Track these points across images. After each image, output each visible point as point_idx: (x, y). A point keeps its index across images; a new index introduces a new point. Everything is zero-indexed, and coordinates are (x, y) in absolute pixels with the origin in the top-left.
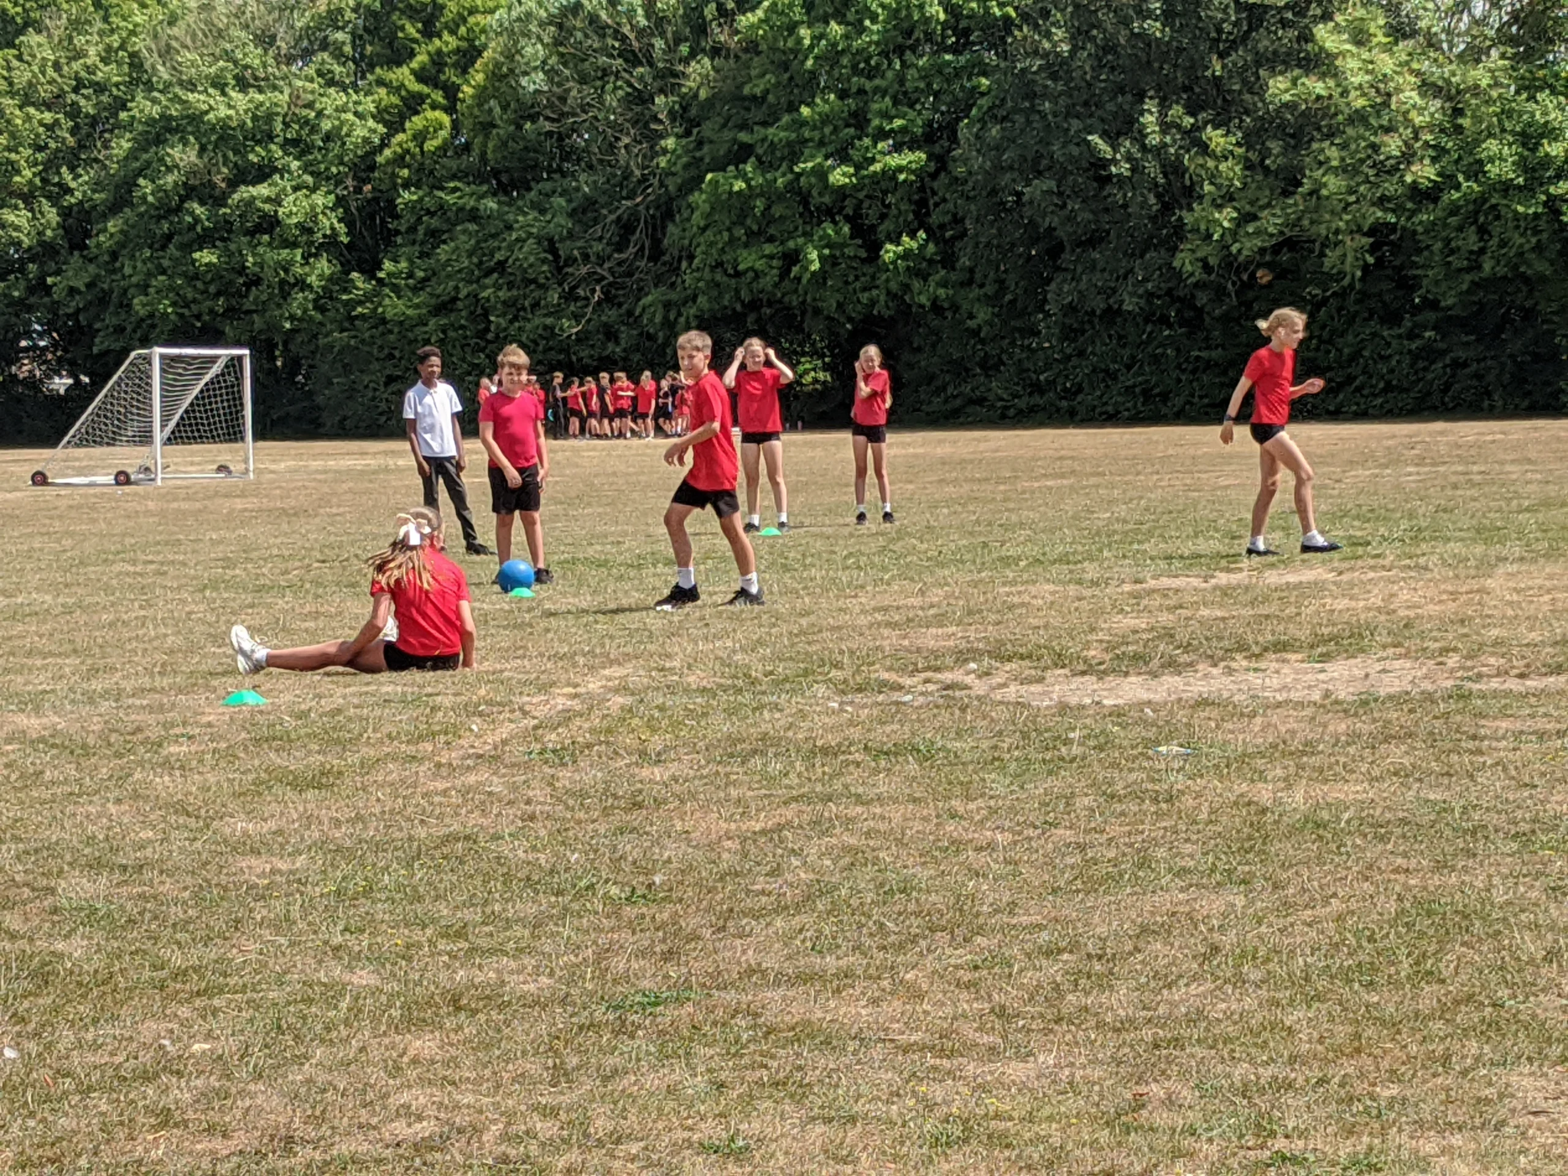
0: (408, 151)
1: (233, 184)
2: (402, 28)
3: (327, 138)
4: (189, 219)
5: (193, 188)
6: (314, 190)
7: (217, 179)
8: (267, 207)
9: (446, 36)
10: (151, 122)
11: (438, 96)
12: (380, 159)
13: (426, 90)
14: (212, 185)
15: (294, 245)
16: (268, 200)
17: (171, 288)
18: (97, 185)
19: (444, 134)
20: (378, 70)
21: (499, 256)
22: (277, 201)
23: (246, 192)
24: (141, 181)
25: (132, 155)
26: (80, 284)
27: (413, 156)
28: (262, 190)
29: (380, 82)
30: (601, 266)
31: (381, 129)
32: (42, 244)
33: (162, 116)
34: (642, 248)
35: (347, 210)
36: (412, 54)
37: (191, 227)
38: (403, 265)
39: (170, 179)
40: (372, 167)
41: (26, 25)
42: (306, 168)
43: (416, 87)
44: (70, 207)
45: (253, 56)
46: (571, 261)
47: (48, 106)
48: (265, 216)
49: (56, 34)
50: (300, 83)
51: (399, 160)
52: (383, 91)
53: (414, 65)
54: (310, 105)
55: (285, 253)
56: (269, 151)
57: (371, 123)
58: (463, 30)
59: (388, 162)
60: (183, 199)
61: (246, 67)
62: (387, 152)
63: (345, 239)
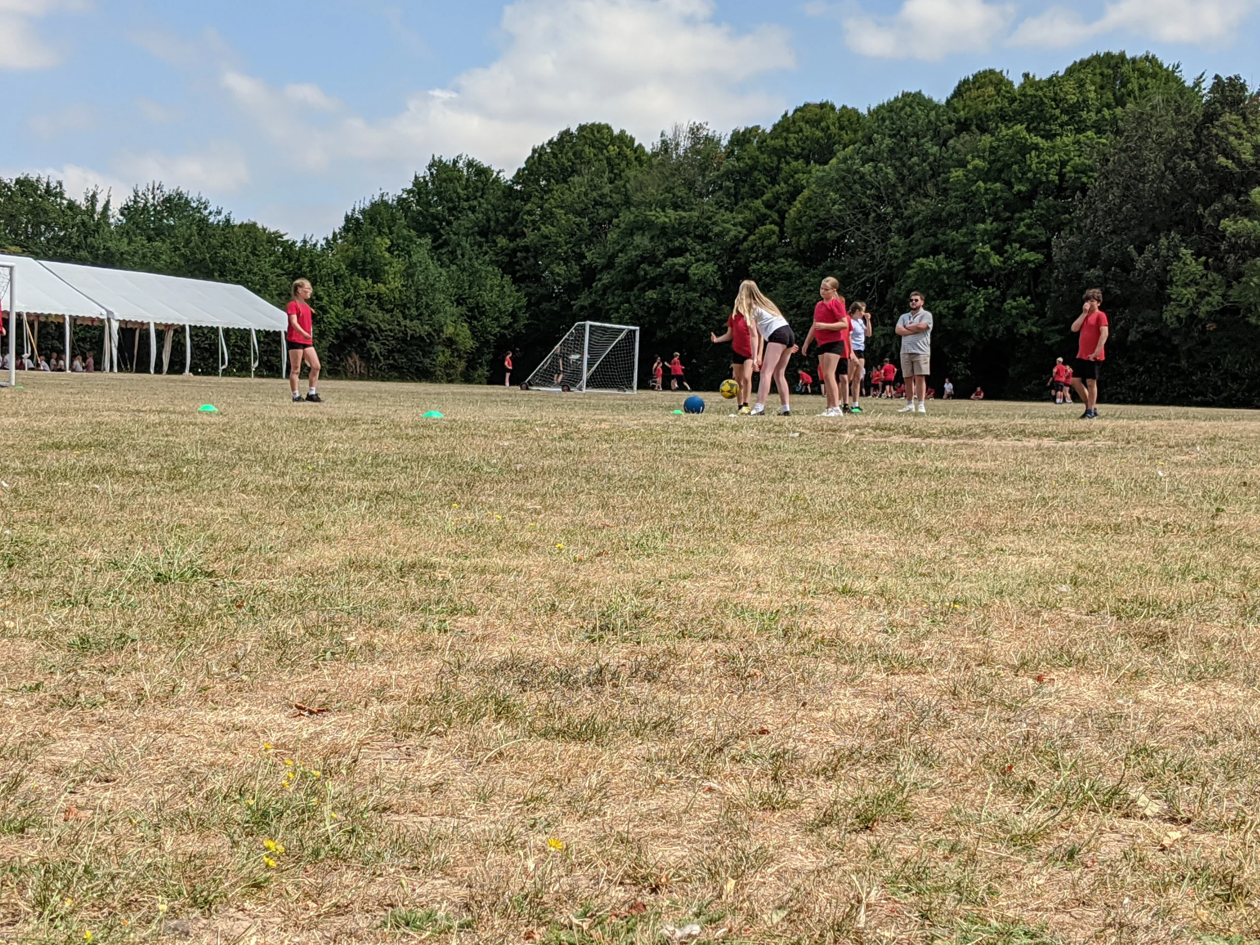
0: (755, 245)
1: (666, 257)
2: (759, 180)
3: (716, 236)
4: (643, 273)
5: (646, 258)
6: (707, 261)
7: (658, 253)
8: (682, 270)
9: (782, 184)
10: (629, 224)
11: (775, 216)
12: (741, 248)
13: (769, 212)
14: (655, 256)
15: (695, 290)
16: (683, 266)
18: (599, 255)
19: (774, 237)
20: (745, 201)
22: (687, 266)
23: (671, 261)
24: (621, 255)
25: (617, 241)
27: (758, 248)
28: (680, 260)
29: (746, 207)
31: (745, 232)
32: (570, 283)
33: (634, 221)
35: (723, 273)
36: (763, 194)
37: (644, 278)
39: (635, 253)
40: (738, 251)
41: (573, 171)
42: (703, 250)
43: (763, 210)
44: (585, 266)
45: (681, 192)
47: (579, 214)
48: (681, 274)
49: (587, 177)
50: (705, 207)
51: (751, 249)
52: (747, 212)
53: (765, 198)
54: (709, 218)
55: (690, 294)
56: (686, 240)
57: (739, 228)
58: (791, 181)
59: (745, 249)
61: (678, 197)
62: (745, 244)
63: (720, 288)
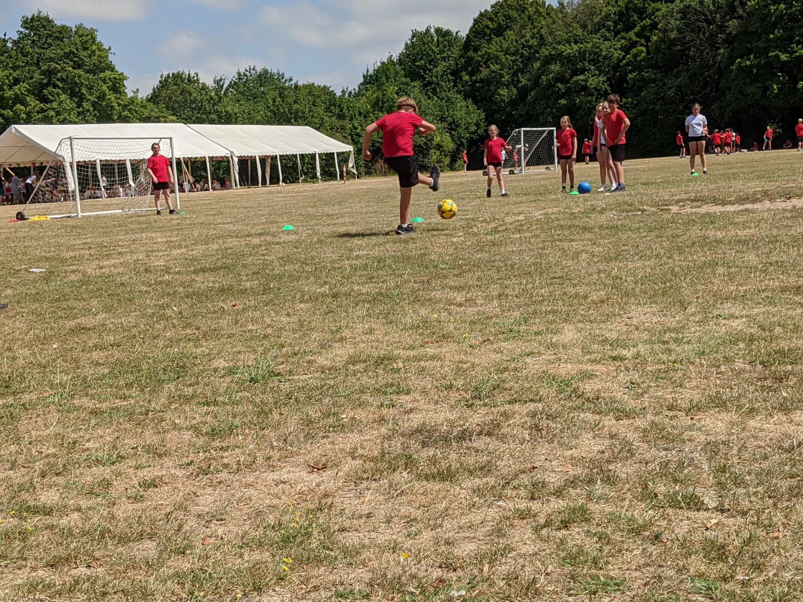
0: (630, 61)
3: (605, 58)
4: (557, 89)
5: (559, 78)
6: (599, 76)
7: (566, 75)
8: (583, 83)
9: (647, 20)
10: (546, 57)
11: (643, 41)
12: (621, 64)
13: (639, 40)
14: (565, 77)
15: (592, 95)
16: (583, 80)
17: (552, 113)
18: (529, 80)
19: (643, 54)
20: (622, 33)
21: (662, 95)
22: (586, 80)
23: (575, 78)
24: (543, 77)
25: (539, 69)
26: (523, 113)
27: (632, 63)
29: (623, 38)
30: (698, 95)
31: (623, 54)
32: (511, 100)
33: (550, 54)
34: (712, 89)
35: (611, 82)
36: (635, 27)
37: (558, 92)
38: (630, 100)
39: (551, 76)
40: (619, 66)
41: (507, 27)
42: (597, 68)
43: (635, 38)
44: (521, 87)
45: (579, 32)
46: (687, 95)
47: (513, 54)
48: (582, 86)
49: (516, 30)
50: (595, 40)
51: (628, 64)
52: (623, 41)
53: (635, 31)
54: (598, 48)
55: (589, 98)
56: (583, 64)
57: (619, 52)
58: (652, 17)
59: (624, 65)
60: (556, 82)
61: (577, 36)
62: (624, 62)
